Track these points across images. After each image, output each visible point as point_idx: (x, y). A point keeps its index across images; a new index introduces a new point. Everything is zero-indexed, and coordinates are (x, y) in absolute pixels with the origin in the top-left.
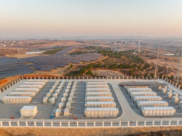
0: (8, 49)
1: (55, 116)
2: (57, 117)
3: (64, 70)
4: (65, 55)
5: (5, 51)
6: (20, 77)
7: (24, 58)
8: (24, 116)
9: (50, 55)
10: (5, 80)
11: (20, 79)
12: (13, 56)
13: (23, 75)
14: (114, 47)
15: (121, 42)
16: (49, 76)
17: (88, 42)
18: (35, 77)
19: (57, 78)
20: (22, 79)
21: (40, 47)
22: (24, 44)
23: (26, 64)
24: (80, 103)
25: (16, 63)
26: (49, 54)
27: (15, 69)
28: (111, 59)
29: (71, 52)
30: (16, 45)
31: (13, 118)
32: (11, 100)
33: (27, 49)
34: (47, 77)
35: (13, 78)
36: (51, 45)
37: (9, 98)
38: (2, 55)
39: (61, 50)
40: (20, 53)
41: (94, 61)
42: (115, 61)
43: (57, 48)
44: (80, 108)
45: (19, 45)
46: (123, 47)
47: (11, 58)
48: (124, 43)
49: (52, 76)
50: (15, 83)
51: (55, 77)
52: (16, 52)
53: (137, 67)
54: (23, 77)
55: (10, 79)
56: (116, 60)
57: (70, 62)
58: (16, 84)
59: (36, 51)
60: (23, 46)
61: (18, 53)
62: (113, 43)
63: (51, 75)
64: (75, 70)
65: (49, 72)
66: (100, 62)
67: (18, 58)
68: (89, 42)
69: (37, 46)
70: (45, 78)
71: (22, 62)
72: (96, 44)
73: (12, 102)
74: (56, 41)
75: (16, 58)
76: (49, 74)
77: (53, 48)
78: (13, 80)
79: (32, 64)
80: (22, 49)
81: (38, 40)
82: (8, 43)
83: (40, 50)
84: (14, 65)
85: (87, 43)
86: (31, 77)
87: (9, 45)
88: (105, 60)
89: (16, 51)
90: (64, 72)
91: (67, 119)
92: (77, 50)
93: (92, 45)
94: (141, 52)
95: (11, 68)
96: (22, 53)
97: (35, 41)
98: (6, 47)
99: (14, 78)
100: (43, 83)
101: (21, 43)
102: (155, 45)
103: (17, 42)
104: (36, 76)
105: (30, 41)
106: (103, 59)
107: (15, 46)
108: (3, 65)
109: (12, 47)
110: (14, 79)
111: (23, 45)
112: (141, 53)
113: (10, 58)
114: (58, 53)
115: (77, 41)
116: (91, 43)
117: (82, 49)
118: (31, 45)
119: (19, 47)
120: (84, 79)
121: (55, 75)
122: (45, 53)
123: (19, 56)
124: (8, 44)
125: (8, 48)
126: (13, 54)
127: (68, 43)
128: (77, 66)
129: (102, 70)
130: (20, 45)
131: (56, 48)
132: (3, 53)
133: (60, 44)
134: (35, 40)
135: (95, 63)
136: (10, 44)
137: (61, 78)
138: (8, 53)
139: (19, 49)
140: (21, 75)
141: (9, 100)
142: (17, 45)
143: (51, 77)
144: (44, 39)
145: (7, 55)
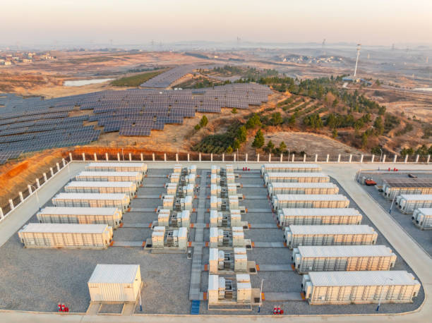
0: (17, 74)
1: (206, 301)
2: (214, 307)
3: (185, 133)
4: (169, 89)
5: (11, 78)
6: (64, 154)
7: (64, 96)
8: (100, 303)
9: (130, 88)
10: (20, 164)
11: (63, 159)
12: (34, 92)
13: (72, 149)
14: (283, 69)
15: (298, 57)
16: (147, 151)
17: (216, 57)
18: (107, 154)
19: (171, 157)
20: (68, 159)
21: (98, 68)
22: (56, 60)
23: (73, 115)
24: (267, 245)
25: (43, 111)
26: (128, 86)
27: (43, 128)
28: (300, 101)
29: (181, 81)
30: (37, 63)
31: (66, 310)
32: (50, 236)
33: (65, 73)
34: (142, 155)
35: (42, 157)
36: (125, 62)
37: (40, 230)
38: (3, 88)
39: (156, 75)
40: (50, 84)
41: (258, 105)
42: (310, 106)
43: (143, 70)
44: (277, 268)
45: (43, 62)
46: (307, 70)
47: (27, 97)
48: (306, 58)
49: (155, 152)
50: (52, 173)
51: (165, 155)
52: (39, 81)
53: (373, 123)
54: (70, 154)
55: (35, 160)
56: (312, 104)
57: (194, 108)
58: (53, 176)
59: (91, 79)
60: (56, 65)
61: (45, 83)
62: (278, 58)
63: (153, 148)
64: (212, 133)
65: (144, 139)
66: (274, 109)
67: (47, 98)
68: (218, 55)
69: (90, 66)
70: (136, 158)
71: (60, 109)
72: (238, 60)
73: (52, 243)
74: (134, 52)
75: (43, 97)
76: (146, 146)
77: (131, 71)
78: (44, 164)
79: (89, 113)
80: (55, 73)
81: (90, 50)
82: (17, 58)
83: (99, 75)
84: (40, 117)
85: (213, 59)
86: (95, 155)
87: (20, 64)
88: (286, 103)
89: (38, 78)
90: (187, 137)
91: (250, 313)
92: (198, 76)
93: (231, 64)
94: (363, 83)
95: (34, 125)
96: (56, 84)
97: (83, 53)
98: (12, 68)
99: (47, 159)
100: (137, 174)
101: (50, 58)
102: (382, 64)
103: (39, 54)
104: (108, 151)
105: (70, 53)
106: (279, 101)
107: (34, 65)
108: (10, 116)
109: (27, 67)
110: (48, 162)
111: (54, 62)
112: (364, 85)
113: (25, 97)
114: (149, 83)
115: (187, 54)
116: (223, 58)
117: (206, 72)
118: (75, 62)
119: (46, 67)
120: (249, 160)
121: (164, 148)
122: (115, 84)
123: (48, 92)
124: (16, 60)
125: (19, 71)
126: (33, 86)
127: (166, 57)
128: (217, 121)
129: (286, 133)
130: (48, 63)
131: (138, 71)
132: (6, 83)
133: (148, 61)
134: (82, 50)
135: (262, 112)
136: (21, 61)
137: (183, 158)
138: (18, 84)
139: (45, 73)
140: (64, 149)
141: (40, 236)
142: (40, 63)
143: (153, 155)
144: (104, 48)
145: (18, 90)
